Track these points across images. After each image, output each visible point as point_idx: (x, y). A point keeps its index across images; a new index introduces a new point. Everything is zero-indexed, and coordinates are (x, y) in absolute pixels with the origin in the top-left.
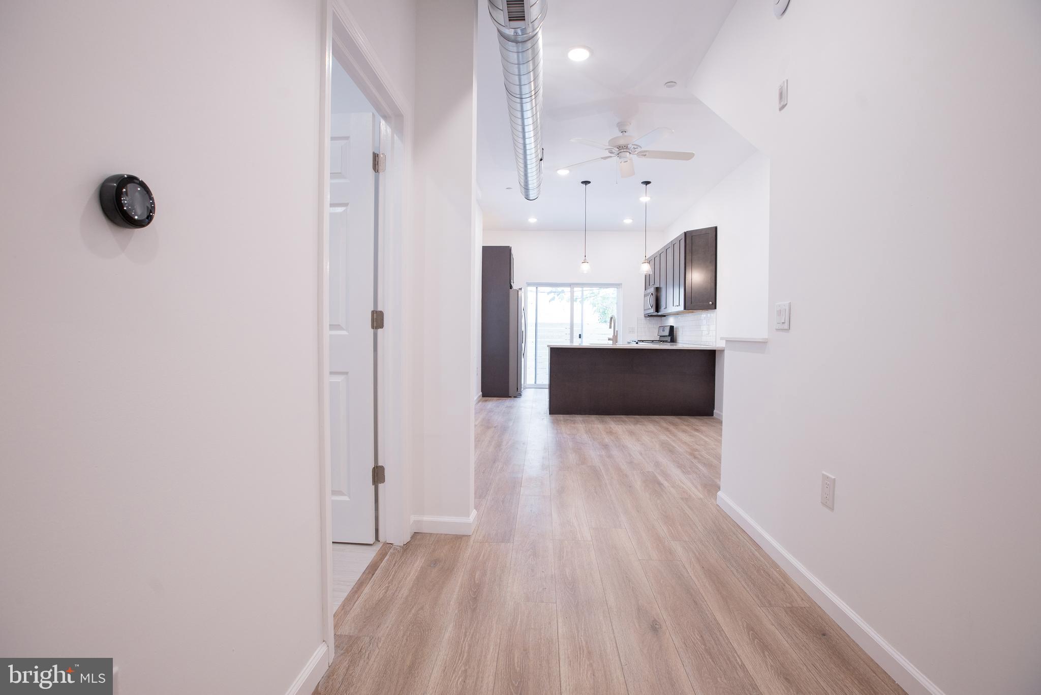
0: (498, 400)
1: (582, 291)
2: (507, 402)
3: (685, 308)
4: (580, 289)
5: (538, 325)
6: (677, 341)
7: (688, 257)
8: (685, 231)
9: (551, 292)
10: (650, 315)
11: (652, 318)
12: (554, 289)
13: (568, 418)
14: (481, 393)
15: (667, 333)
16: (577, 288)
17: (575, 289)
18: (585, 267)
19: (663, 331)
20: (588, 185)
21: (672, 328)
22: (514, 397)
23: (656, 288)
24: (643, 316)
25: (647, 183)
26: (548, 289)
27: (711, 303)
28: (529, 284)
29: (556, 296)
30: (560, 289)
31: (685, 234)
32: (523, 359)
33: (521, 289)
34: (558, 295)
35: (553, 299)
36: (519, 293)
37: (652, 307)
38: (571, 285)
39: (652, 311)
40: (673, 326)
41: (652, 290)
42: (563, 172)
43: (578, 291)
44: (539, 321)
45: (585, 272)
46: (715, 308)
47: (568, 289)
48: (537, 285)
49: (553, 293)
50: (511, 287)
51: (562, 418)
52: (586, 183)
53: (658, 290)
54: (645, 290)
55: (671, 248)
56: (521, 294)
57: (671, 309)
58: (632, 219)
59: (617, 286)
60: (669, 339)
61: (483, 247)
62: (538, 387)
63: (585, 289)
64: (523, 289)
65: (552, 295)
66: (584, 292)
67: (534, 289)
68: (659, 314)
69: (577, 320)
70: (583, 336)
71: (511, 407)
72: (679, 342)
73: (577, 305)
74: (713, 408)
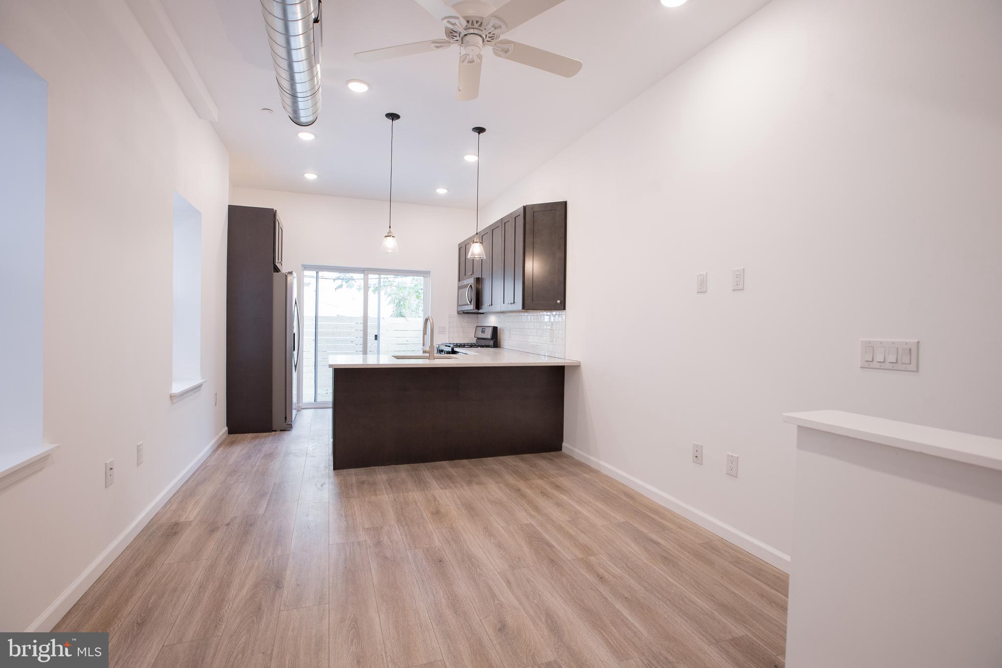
0: (254, 438)
1: (380, 279)
2: (267, 442)
3: (524, 307)
4: (377, 276)
5: (319, 319)
6: (502, 346)
7: (528, 240)
8: (525, 205)
9: (338, 278)
10: (465, 312)
11: (467, 315)
12: (342, 275)
13: (364, 478)
14: (226, 428)
15: (488, 334)
16: (371, 275)
17: (370, 276)
18: (390, 243)
19: (483, 332)
20: (396, 122)
21: (495, 329)
22: (281, 431)
23: (477, 278)
24: (456, 313)
25: (480, 130)
26: (335, 275)
27: (559, 301)
28: (306, 267)
29: (344, 283)
30: (349, 275)
31: (525, 208)
32: (295, 375)
33: (291, 273)
34: (347, 282)
35: (341, 286)
36: (288, 279)
37: (470, 303)
38: (365, 271)
39: (471, 307)
40: (497, 327)
41: (471, 281)
42: (358, 88)
43: (373, 278)
44: (320, 314)
45: (390, 251)
46: (564, 309)
47: (359, 276)
48: (318, 268)
49: (341, 281)
50: (277, 270)
51: (354, 480)
52: (393, 116)
53: (479, 281)
54: (459, 281)
55: (500, 228)
56: (293, 281)
57: (498, 306)
58: (448, 190)
59: (425, 274)
60: (491, 343)
61: (229, 206)
62: (317, 406)
63: (382, 276)
64: (294, 273)
65: (339, 282)
66: (382, 280)
67: (314, 273)
68: (480, 311)
69: (372, 313)
70: (381, 338)
71: (270, 456)
72: (505, 347)
73: (372, 297)
74: (561, 440)
